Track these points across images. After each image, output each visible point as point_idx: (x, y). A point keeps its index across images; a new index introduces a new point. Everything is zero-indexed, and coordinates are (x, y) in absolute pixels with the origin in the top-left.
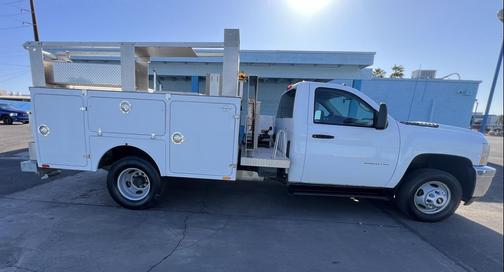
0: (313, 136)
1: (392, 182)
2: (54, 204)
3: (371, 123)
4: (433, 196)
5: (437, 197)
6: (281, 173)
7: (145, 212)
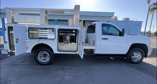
0: (102, 39)
1: (125, 52)
2: (13, 65)
3: (119, 34)
4: (137, 56)
5: (138, 56)
6: (92, 51)
7: (48, 66)
